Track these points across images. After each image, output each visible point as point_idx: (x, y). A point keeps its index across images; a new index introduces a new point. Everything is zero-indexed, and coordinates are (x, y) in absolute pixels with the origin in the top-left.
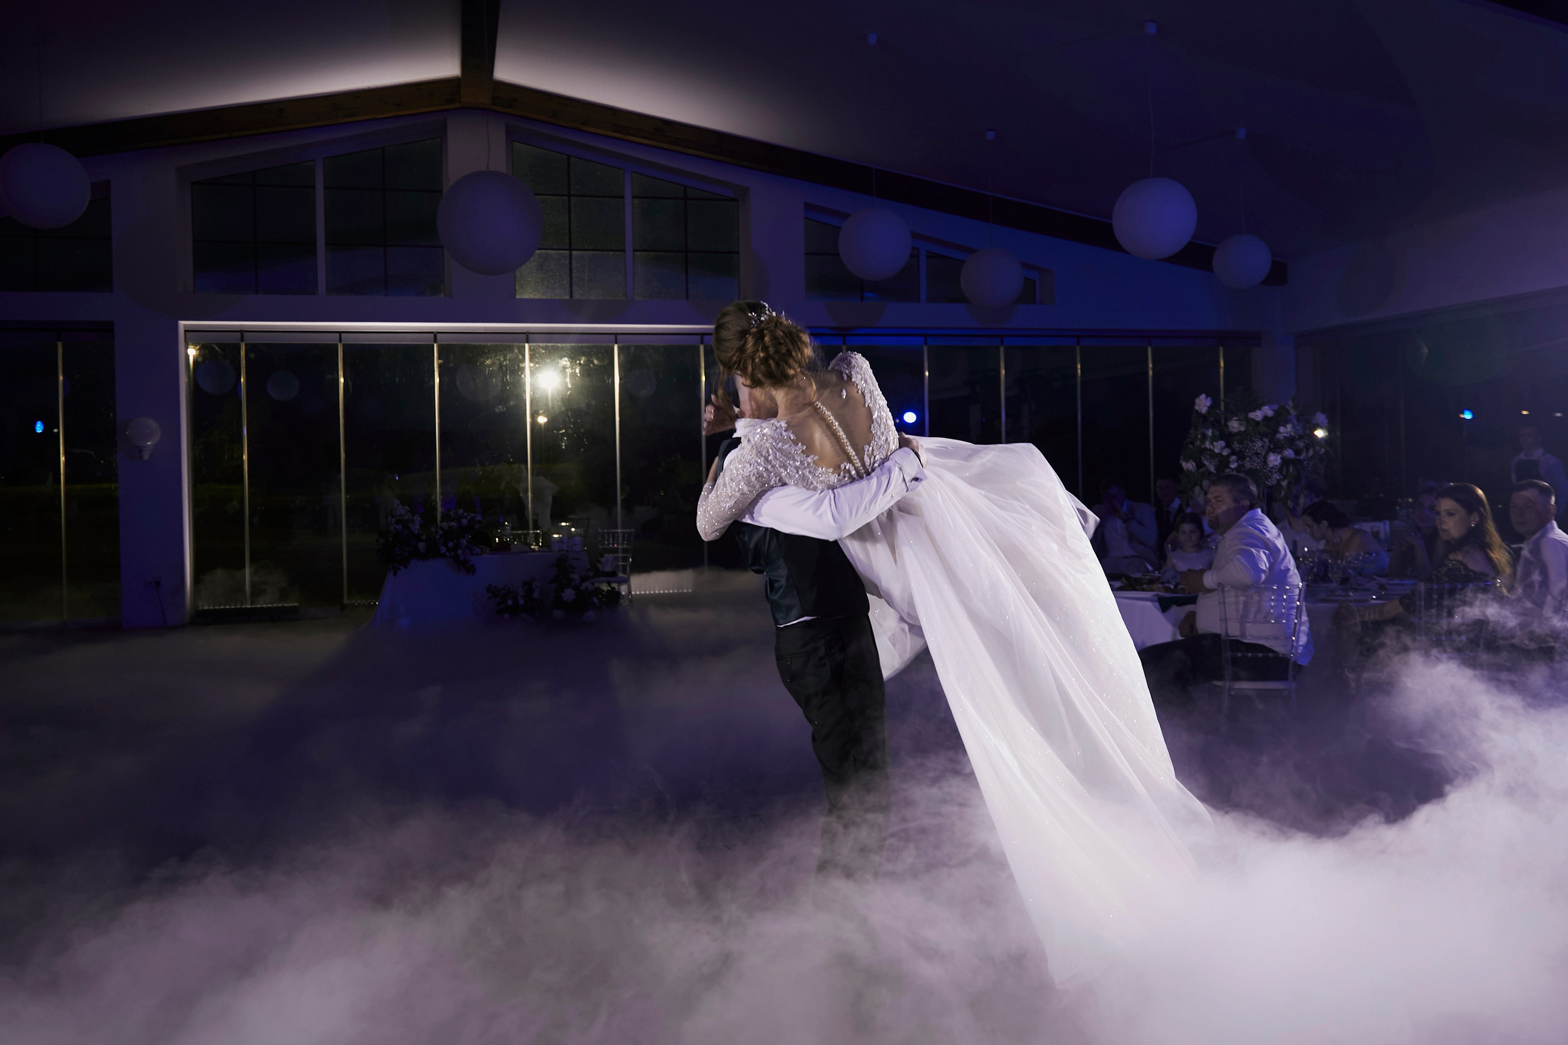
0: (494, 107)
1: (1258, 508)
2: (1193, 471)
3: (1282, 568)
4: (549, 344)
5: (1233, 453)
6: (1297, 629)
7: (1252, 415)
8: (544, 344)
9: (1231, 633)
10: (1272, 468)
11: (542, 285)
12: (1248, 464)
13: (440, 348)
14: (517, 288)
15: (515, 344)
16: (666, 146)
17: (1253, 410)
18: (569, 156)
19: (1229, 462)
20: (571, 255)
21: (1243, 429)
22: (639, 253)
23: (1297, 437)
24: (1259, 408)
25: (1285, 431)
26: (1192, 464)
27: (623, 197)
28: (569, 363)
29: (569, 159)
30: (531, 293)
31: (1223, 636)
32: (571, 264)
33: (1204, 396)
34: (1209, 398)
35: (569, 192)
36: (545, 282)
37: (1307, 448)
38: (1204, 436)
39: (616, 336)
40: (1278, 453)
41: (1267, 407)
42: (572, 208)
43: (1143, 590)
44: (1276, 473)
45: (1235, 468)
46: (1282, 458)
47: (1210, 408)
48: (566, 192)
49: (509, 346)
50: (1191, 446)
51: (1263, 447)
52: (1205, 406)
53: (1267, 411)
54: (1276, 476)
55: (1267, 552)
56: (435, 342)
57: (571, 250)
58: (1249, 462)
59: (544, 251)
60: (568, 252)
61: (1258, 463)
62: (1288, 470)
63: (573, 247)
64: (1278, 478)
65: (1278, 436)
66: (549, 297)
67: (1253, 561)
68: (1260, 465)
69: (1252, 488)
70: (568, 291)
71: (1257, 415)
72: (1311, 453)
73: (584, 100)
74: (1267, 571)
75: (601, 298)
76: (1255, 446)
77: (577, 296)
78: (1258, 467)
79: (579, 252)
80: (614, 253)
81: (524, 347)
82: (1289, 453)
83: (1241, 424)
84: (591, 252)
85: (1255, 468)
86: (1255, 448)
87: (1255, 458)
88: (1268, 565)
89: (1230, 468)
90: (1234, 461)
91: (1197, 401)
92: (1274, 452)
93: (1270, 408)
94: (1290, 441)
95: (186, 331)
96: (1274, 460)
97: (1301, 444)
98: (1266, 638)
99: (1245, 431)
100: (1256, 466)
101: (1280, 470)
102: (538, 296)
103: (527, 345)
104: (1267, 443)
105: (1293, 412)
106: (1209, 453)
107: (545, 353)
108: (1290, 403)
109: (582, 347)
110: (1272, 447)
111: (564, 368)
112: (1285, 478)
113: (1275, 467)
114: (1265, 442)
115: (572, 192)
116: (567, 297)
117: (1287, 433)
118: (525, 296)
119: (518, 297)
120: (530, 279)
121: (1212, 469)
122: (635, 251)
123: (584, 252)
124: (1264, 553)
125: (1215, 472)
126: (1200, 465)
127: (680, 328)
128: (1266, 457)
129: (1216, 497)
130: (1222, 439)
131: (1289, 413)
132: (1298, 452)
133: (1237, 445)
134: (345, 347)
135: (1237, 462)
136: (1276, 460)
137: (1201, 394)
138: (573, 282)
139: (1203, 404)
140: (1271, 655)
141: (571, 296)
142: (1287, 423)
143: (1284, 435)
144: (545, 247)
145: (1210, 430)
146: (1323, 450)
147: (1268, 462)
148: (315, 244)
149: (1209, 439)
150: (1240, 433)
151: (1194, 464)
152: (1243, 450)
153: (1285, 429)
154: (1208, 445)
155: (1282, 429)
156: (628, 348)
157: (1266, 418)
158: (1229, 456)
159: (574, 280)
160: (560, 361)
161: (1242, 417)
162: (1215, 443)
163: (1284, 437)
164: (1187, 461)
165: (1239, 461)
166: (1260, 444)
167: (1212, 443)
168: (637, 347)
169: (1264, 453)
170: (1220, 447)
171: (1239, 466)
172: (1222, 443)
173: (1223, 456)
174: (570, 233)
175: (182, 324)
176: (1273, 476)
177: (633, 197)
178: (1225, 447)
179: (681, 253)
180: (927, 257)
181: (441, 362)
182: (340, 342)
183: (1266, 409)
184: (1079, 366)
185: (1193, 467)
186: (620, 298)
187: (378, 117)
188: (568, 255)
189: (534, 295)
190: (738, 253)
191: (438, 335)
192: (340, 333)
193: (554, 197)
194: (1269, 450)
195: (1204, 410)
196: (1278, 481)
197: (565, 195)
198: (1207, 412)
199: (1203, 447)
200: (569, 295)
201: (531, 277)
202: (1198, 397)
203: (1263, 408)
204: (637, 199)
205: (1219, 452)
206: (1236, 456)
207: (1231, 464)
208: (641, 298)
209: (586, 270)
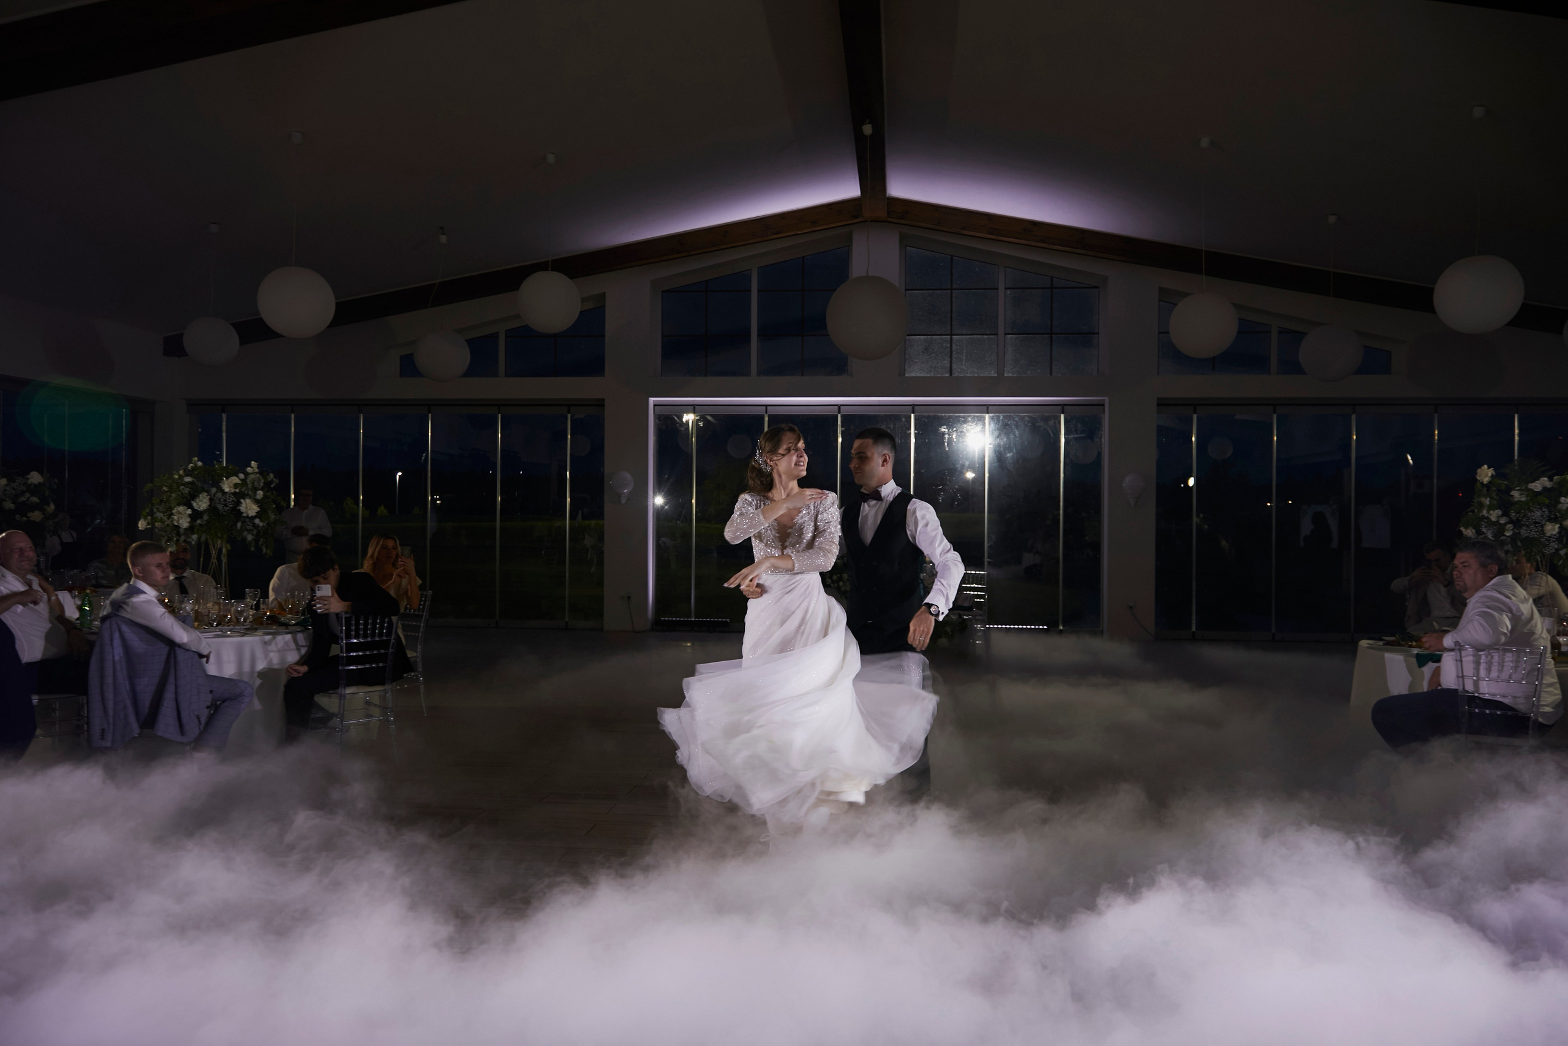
0: (889, 220)
2: (1473, 537)
3: (1525, 631)
4: (932, 414)
5: (1510, 521)
7: (1532, 486)
10: (1549, 537)
11: (926, 365)
12: (1524, 532)
13: (843, 416)
14: (906, 367)
15: (905, 414)
16: (1034, 244)
17: (1533, 481)
18: (952, 256)
19: (1504, 530)
20: (951, 339)
21: (1524, 499)
22: (1010, 336)
24: (1539, 479)
26: (1472, 532)
27: (997, 289)
28: (948, 431)
29: (952, 259)
30: (918, 372)
32: (951, 346)
33: (1486, 466)
34: (1492, 469)
35: (952, 286)
36: (929, 363)
38: (1481, 505)
39: (988, 407)
40: (1557, 523)
41: (1546, 479)
42: (954, 300)
43: (1410, 646)
44: (1554, 541)
45: (1512, 536)
46: (1560, 527)
47: (1492, 478)
48: (949, 287)
49: (899, 415)
50: (1470, 513)
51: (1542, 516)
52: (1486, 476)
53: (1546, 482)
54: (1554, 545)
55: (1509, 615)
56: (839, 413)
58: (1526, 530)
59: (929, 337)
60: (949, 336)
61: (1535, 532)
63: (953, 333)
64: (1556, 546)
65: (1559, 506)
66: (932, 375)
67: (1493, 623)
68: (1538, 533)
70: (948, 370)
71: (1537, 486)
73: (964, 209)
74: (1509, 634)
75: (976, 375)
76: (1534, 516)
77: (955, 374)
78: (1536, 536)
79: (958, 337)
80: (988, 336)
83: (1522, 494)
84: (969, 336)
85: (1531, 536)
86: (1533, 517)
87: (1532, 527)
88: (1510, 627)
89: (1506, 536)
90: (1509, 530)
91: (1479, 471)
92: (1552, 522)
95: (655, 405)
96: (1551, 529)
98: (1504, 696)
99: (1525, 501)
100: (1533, 534)
101: (1558, 539)
102: (922, 375)
103: (914, 415)
104: (1545, 512)
106: (1486, 520)
107: (929, 421)
109: (959, 416)
110: (1552, 516)
112: (1564, 547)
113: (1553, 536)
114: (1543, 512)
115: (954, 286)
116: (947, 375)
118: (913, 375)
119: (907, 375)
122: (1006, 334)
123: (963, 336)
124: (1507, 616)
126: (1479, 532)
127: (1029, 400)
128: (1542, 526)
129: (1463, 563)
130: (1499, 508)
133: (1514, 514)
134: (770, 417)
135: (1513, 530)
136: (1554, 529)
137: (1483, 465)
138: (953, 361)
139: (1485, 474)
140: (1510, 713)
141: (951, 374)
144: (929, 333)
145: (1488, 499)
147: (1546, 532)
148: (749, 333)
149: (1486, 508)
150: (1519, 502)
151: (1474, 531)
152: (1521, 518)
154: (1485, 512)
155: (1563, 500)
156: (998, 416)
157: (1545, 489)
158: (1505, 524)
159: (954, 360)
160: (941, 428)
161: (1523, 488)
162: (1491, 512)
164: (1466, 528)
165: (1515, 530)
166: (1538, 513)
167: (1488, 512)
168: (1006, 416)
169: (1542, 522)
170: (1496, 516)
171: (1514, 534)
172: (1498, 512)
173: (1501, 524)
174: (951, 320)
175: (652, 400)
176: (1551, 544)
177: (1006, 288)
178: (1502, 515)
179: (1046, 335)
180: (1279, 332)
181: (843, 429)
182: (766, 413)
183: (1544, 480)
184: (1436, 432)
185: (1473, 534)
186: (993, 375)
187: (799, 233)
188: (949, 340)
189: (921, 373)
190: (1098, 333)
191: (842, 407)
192: (766, 406)
193: (939, 291)
194: (1550, 520)
195: (1486, 480)
196: (1557, 550)
197: (948, 289)
198: (1490, 482)
199: (1481, 514)
200: (949, 373)
201: (918, 359)
202: (1480, 467)
203: (1541, 479)
204: (1010, 290)
205: (1495, 520)
206: (1513, 524)
207: (1506, 532)
208: (1010, 375)
209: (964, 352)
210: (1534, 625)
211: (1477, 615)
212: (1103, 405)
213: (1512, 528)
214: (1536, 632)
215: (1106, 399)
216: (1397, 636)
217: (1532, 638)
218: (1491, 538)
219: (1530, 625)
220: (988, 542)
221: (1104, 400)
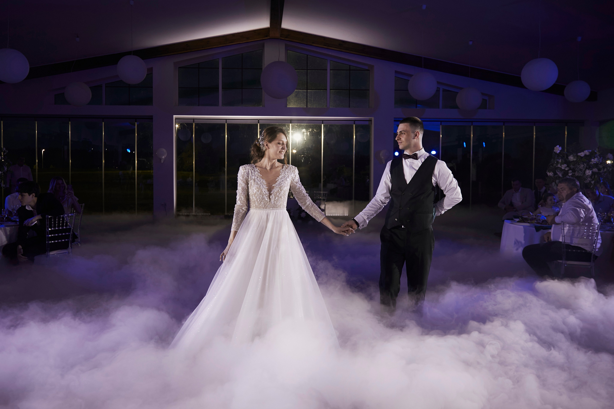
0: (282, 38)
1: (580, 192)
2: (552, 176)
3: (590, 216)
4: (299, 124)
5: (570, 169)
6: (596, 241)
7: (579, 154)
8: (297, 124)
10: (587, 176)
11: (296, 102)
12: (577, 174)
13: (260, 125)
14: (288, 103)
15: (286, 124)
16: (343, 51)
17: (580, 152)
18: (307, 55)
19: (568, 173)
20: (307, 91)
21: (575, 160)
22: (332, 90)
23: (599, 164)
24: (583, 151)
25: (594, 161)
26: (552, 174)
27: (327, 70)
28: (305, 131)
30: (293, 105)
32: (307, 94)
33: (558, 146)
34: (561, 147)
36: (298, 102)
37: (604, 168)
38: (558, 162)
39: (323, 121)
40: (591, 170)
41: (587, 151)
42: (308, 74)
43: (529, 223)
44: (589, 178)
45: (571, 176)
46: (592, 172)
47: (561, 151)
48: (306, 68)
49: (284, 125)
50: (551, 166)
51: (584, 167)
52: (559, 150)
53: (587, 152)
56: (258, 123)
57: (307, 89)
60: (306, 90)
61: (581, 174)
62: (594, 177)
64: (590, 180)
65: (591, 163)
66: (299, 107)
67: (578, 214)
68: (582, 174)
69: (577, 183)
70: (306, 104)
71: (582, 154)
72: (605, 170)
73: (314, 34)
74: (584, 218)
75: (318, 107)
76: (580, 167)
77: (309, 106)
79: (310, 90)
80: (323, 90)
81: (289, 125)
82: (595, 170)
83: (574, 158)
84: (315, 90)
85: (580, 175)
86: (580, 168)
87: (580, 171)
88: (584, 215)
89: (569, 175)
90: (570, 173)
91: (555, 148)
92: (588, 169)
93: (588, 151)
94: (596, 165)
96: (589, 172)
97: (601, 166)
98: (582, 244)
99: (576, 161)
101: (591, 177)
102: (295, 107)
103: (290, 124)
104: (586, 165)
105: (598, 153)
106: (559, 169)
107: (297, 127)
108: (597, 149)
109: (310, 125)
110: (588, 167)
111: (304, 133)
112: (593, 180)
113: (589, 176)
114: (585, 165)
115: (308, 68)
116: (305, 107)
117: (595, 162)
118: (291, 107)
119: (287, 107)
120: (292, 100)
121: (561, 175)
122: (330, 90)
123: (312, 90)
124: (583, 210)
125: (562, 177)
126: (555, 174)
128: (585, 171)
129: (561, 188)
130: (565, 164)
131: (596, 154)
132: (599, 170)
133: (572, 166)
134: (228, 125)
135: (572, 173)
136: (589, 173)
137: (557, 145)
138: (308, 101)
139: (557, 149)
140: (584, 251)
142: (595, 158)
143: (593, 162)
144: (298, 89)
145: (560, 160)
146: (611, 169)
147: (586, 173)
148: (218, 88)
149: (560, 164)
150: (573, 161)
151: (553, 173)
152: (575, 168)
153: (594, 160)
154: (559, 166)
155: (593, 160)
156: (327, 125)
157: (585, 155)
158: (568, 170)
159: (308, 100)
160: (302, 130)
161: (575, 155)
162: (562, 165)
163: (593, 163)
164: (550, 172)
165: (573, 173)
166: (582, 166)
167: (561, 165)
168: (330, 125)
169: (584, 170)
170: (564, 167)
171: (573, 174)
172: (566, 165)
173: (566, 170)
174: (307, 83)
175: (174, 116)
176: (588, 179)
177: (330, 70)
178: (567, 167)
179: (347, 91)
180: (443, 91)
181: (260, 130)
182: (226, 123)
183: (586, 152)
184: (504, 134)
186: (325, 107)
187: (240, 43)
188: (306, 92)
189: (294, 106)
190: (369, 90)
191: (260, 120)
192: (226, 120)
193: (301, 70)
194: (587, 168)
195: (558, 152)
196: (590, 181)
197: (306, 70)
198: (559, 153)
199: (557, 166)
200: (306, 106)
201: (293, 100)
202: (556, 146)
203: (585, 151)
204: (332, 70)
205: (564, 169)
206: (572, 170)
207: (569, 174)
208: (332, 107)
209: (313, 97)
210: (593, 214)
211: (571, 210)
212: (371, 121)
213: (571, 172)
214: (594, 216)
215: (373, 118)
217: (593, 220)
219: (592, 214)
221: (372, 119)
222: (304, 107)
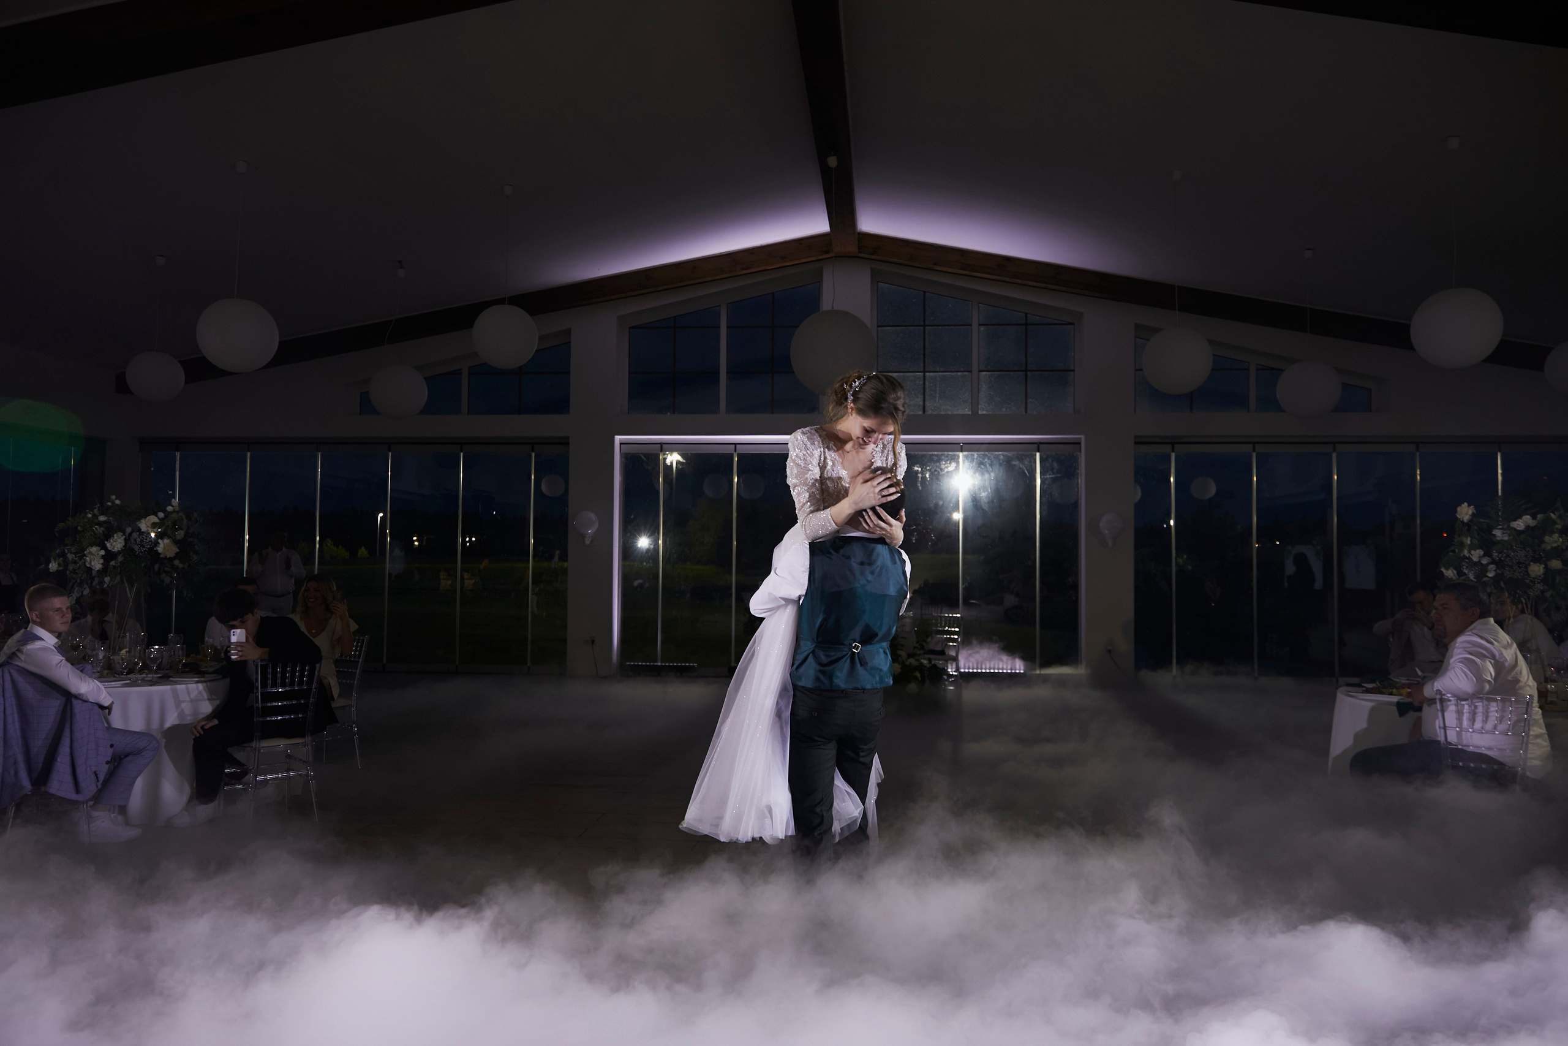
0: (860, 255)
2: (1454, 578)
3: (1509, 678)
5: (1492, 562)
6: (1525, 741)
7: (1514, 524)
9: (1449, 739)
10: (1534, 578)
12: (1508, 573)
16: (1008, 279)
17: (1515, 520)
18: (925, 292)
19: (1486, 571)
20: (924, 376)
21: (1506, 538)
22: (984, 373)
24: (1518, 518)
26: (1453, 572)
27: (971, 325)
28: (920, 469)
29: (924, 295)
31: (1442, 742)
32: (924, 384)
33: (1466, 504)
34: (1472, 507)
35: (924, 322)
38: (1462, 545)
39: (962, 445)
40: (1542, 563)
41: (1530, 517)
42: (927, 336)
43: (1391, 694)
44: (1538, 583)
45: (1493, 577)
46: (1546, 568)
47: (1472, 516)
48: (922, 323)
50: (1451, 554)
51: (1526, 556)
52: (1467, 514)
53: (1532, 520)
54: (1540, 587)
55: (1492, 661)
57: (924, 372)
58: (1509, 571)
59: (902, 374)
60: (922, 374)
61: (1519, 572)
62: (1554, 581)
63: (927, 369)
64: (1542, 588)
65: (1544, 546)
68: (1522, 574)
70: (921, 407)
71: (1520, 524)
73: (936, 244)
75: (950, 413)
76: (1517, 556)
77: (929, 412)
78: (1519, 577)
79: (931, 374)
80: (961, 373)
82: (1556, 564)
83: (1504, 533)
84: (942, 373)
85: (1515, 577)
86: (1516, 558)
87: (1516, 567)
88: (1493, 674)
89: (1488, 577)
90: (1492, 571)
91: (1459, 509)
92: (1537, 563)
93: (1534, 517)
94: (1558, 552)
95: (621, 444)
96: (1537, 570)
99: (1508, 540)
100: (1517, 575)
101: (1544, 581)
104: (1530, 552)
105: (1560, 523)
106: (1467, 561)
109: (934, 455)
110: (1537, 556)
111: (916, 473)
112: (1552, 588)
113: (1538, 578)
114: (1527, 552)
115: (927, 323)
116: (921, 413)
117: (1554, 543)
122: (980, 371)
123: (936, 374)
125: (1475, 580)
126: (1460, 573)
127: (1004, 438)
128: (1526, 567)
130: (1480, 548)
133: (1497, 554)
134: (739, 455)
135: (1495, 571)
136: (1539, 570)
137: (1463, 503)
138: (926, 399)
139: (1465, 512)
141: (924, 412)
142: (1553, 533)
143: (1550, 545)
144: (903, 370)
145: (1469, 539)
147: (1530, 572)
148: (718, 373)
149: (1467, 547)
150: (1501, 542)
151: (1455, 572)
152: (1503, 559)
153: (1552, 539)
154: (1466, 552)
155: (1547, 538)
156: (973, 455)
157: (1528, 527)
158: (1488, 564)
159: (927, 397)
161: (1505, 526)
162: (1473, 552)
163: (1550, 547)
164: (1447, 569)
165: (1498, 570)
166: (1522, 554)
167: (1469, 552)
168: (980, 455)
169: (1525, 563)
170: (1477, 556)
171: (1497, 575)
172: (1481, 552)
173: (1482, 564)
174: (924, 358)
175: (618, 438)
176: (1536, 585)
177: (980, 325)
178: (1484, 555)
179: (1021, 373)
180: (1258, 369)
182: (735, 451)
183: (1527, 518)
184: (1418, 472)
185: (1454, 575)
186: (967, 413)
187: (769, 268)
188: (922, 377)
190: (1073, 371)
192: (735, 444)
193: (912, 328)
194: (1536, 560)
195: (1466, 518)
196: (1543, 592)
197: (921, 326)
198: (1471, 521)
199: (1462, 555)
200: (922, 410)
202: (1460, 505)
203: (1524, 517)
204: (984, 326)
205: (1477, 561)
206: (1496, 565)
207: (1488, 573)
208: (985, 412)
209: (938, 389)
210: (1518, 673)
212: (1079, 443)
213: (1494, 569)
214: (1522, 680)
215: (1083, 437)
216: (1378, 683)
217: (1517, 687)
218: (1473, 579)
220: (963, 584)
221: (1081, 438)
222: (917, 413)
